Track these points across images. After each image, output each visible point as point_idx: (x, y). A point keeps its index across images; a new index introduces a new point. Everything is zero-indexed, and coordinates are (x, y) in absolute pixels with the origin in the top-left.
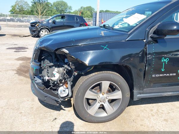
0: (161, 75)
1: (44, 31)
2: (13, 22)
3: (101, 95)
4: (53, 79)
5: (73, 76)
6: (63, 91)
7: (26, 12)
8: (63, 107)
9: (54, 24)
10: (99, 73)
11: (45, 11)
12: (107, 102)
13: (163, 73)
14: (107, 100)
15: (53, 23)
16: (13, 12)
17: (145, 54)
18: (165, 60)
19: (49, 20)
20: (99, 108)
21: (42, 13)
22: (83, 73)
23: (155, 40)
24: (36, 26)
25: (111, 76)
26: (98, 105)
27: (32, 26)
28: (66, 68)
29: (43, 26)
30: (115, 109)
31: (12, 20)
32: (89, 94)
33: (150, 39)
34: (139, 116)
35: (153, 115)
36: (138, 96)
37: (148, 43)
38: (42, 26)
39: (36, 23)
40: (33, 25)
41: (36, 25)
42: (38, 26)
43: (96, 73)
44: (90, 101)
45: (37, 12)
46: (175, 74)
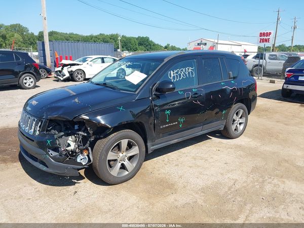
0: (167, 125)
4: (69, 148)
5: (88, 142)
8: (76, 181)
10: (117, 133)
12: (127, 160)
13: (168, 123)
14: (126, 158)
17: (152, 109)
18: (168, 112)
20: (121, 168)
22: (102, 136)
23: (158, 97)
26: (119, 165)
28: (81, 135)
30: (134, 165)
32: (111, 156)
33: (154, 96)
34: (154, 168)
35: (166, 165)
36: (151, 148)
37: (153, 99)
43: (115, 134)
44: (111, 163)
46: (177, 123)
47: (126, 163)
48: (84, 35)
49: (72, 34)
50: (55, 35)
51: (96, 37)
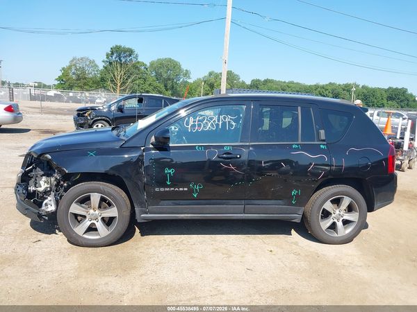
0: (168, 189)
1: (100, 125)
2: (60, 102)
3: (91, 211)
6: (50, 205)
7: (91, 82)
9: (119, 113)
11: (129, 80)
12: (100, 221)
13: (169, 186)
14: (99, 218)
15: (118, 111)
16: (62, 80)
18: (170, 171)
19: (110, 106)
21: (123, 83)
24: (86, 115)
25: (101, 187)
26: (87, 224)
27: (79, 115)
29: (98, 116)
31: (57, 98)
32: (76, 209)
36: (142, 215)
38: (96, 116)
39: (85, 110)
40: (81, 113)
41: (85, 113)
42: (89, 115)
45: (112, 81)
46: (186, 189)
47: (99, 225)
48: (306, 84)
49: (292, 83)
50: (269, 84)
51: (323, 87)
